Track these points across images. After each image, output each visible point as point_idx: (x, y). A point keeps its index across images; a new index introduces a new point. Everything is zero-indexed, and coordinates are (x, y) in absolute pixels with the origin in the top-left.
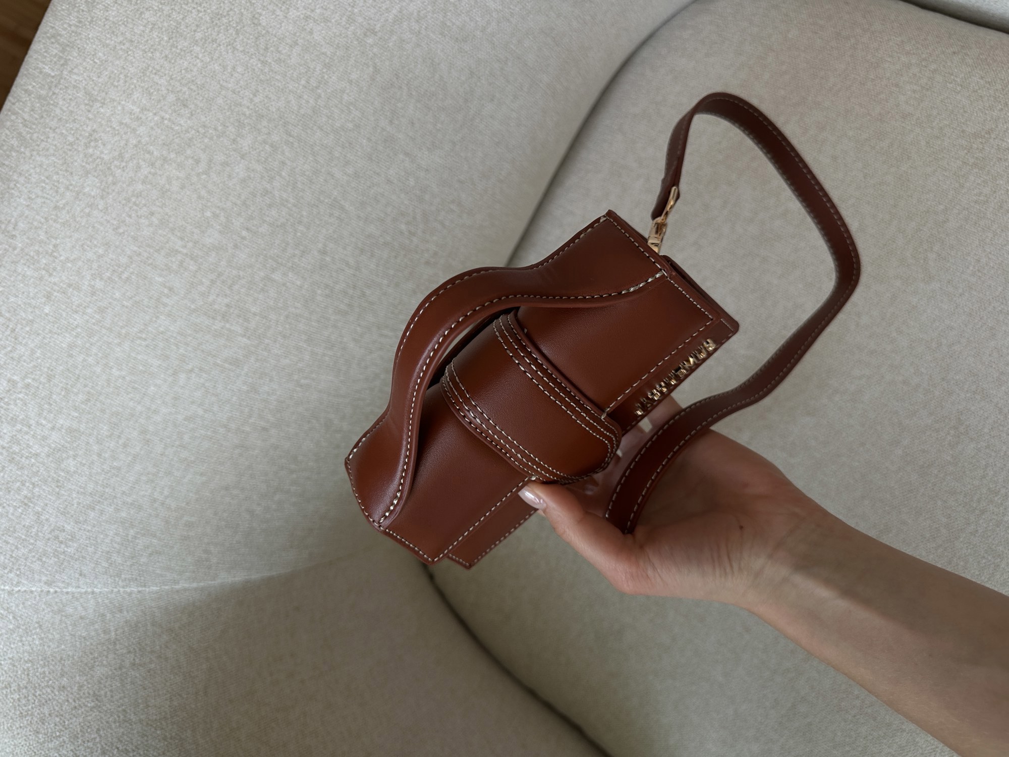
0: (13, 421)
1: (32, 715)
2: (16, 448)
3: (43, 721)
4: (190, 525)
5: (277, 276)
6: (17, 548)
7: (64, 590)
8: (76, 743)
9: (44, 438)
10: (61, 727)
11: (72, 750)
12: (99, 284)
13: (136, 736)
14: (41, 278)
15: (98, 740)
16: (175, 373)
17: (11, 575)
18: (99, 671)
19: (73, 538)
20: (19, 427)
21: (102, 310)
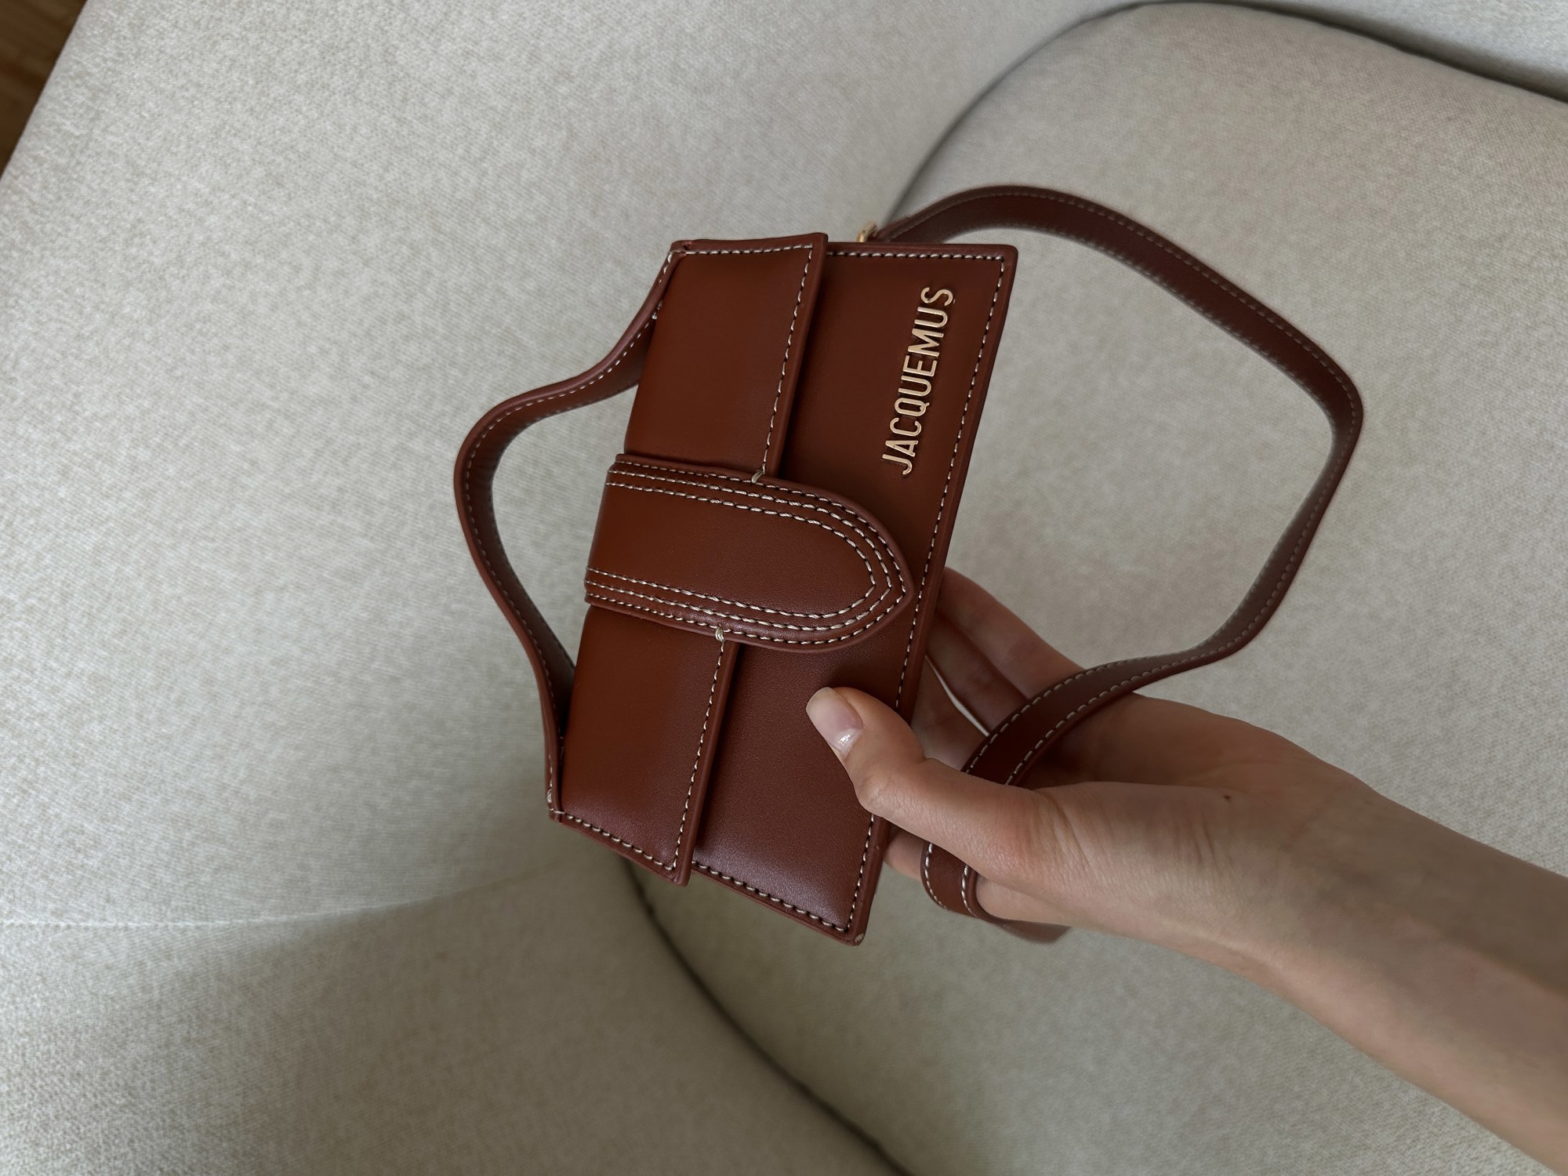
1: (29, 1117)
3: (45, 1126)
9: (55, 690)
10: (73, 1136)
12: (143, 455)
14: (54, 445)
16: (258, 592)
18: (134, 1051)
19: (97, 843)
21: (147, 495)
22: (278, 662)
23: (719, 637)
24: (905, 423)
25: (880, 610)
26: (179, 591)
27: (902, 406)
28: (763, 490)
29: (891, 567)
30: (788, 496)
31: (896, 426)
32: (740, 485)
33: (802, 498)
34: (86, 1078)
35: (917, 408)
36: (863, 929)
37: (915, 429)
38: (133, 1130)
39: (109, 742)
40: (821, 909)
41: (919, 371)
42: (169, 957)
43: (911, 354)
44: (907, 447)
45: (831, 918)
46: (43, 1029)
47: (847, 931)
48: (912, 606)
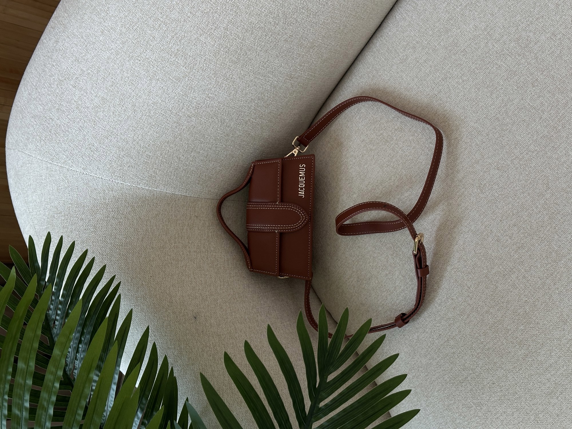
0: (81, 89)
1: (68, 228)
2: (80, 103)
3: (71, 232)
4: (148, 157)
5: (202, 38)
6: (74, 149)
7: (90, 174)
8: (83, 245)
9: (92, 100)
10: (78, 237)
11: (81, 248)
12: (124, 30)
13: (108, 249)
14: (101, 23)
15: (92, 246)
16: (151, 80)
17: (70, 162)
18: (99, 216)
19: (97, 150)
20: (83, 92)
21: (123, 43)
22: (154, 103)
24: (302, 189)
26: (128, 75)
27: (300, 186)
34: (84, 220)
35: (303, 186)
38: (94, 239)
39: (104, 119)
41: (302, 179)
42: (112, 191)
43: (300, 176)
44: (302, 193)
46: (75, 203)
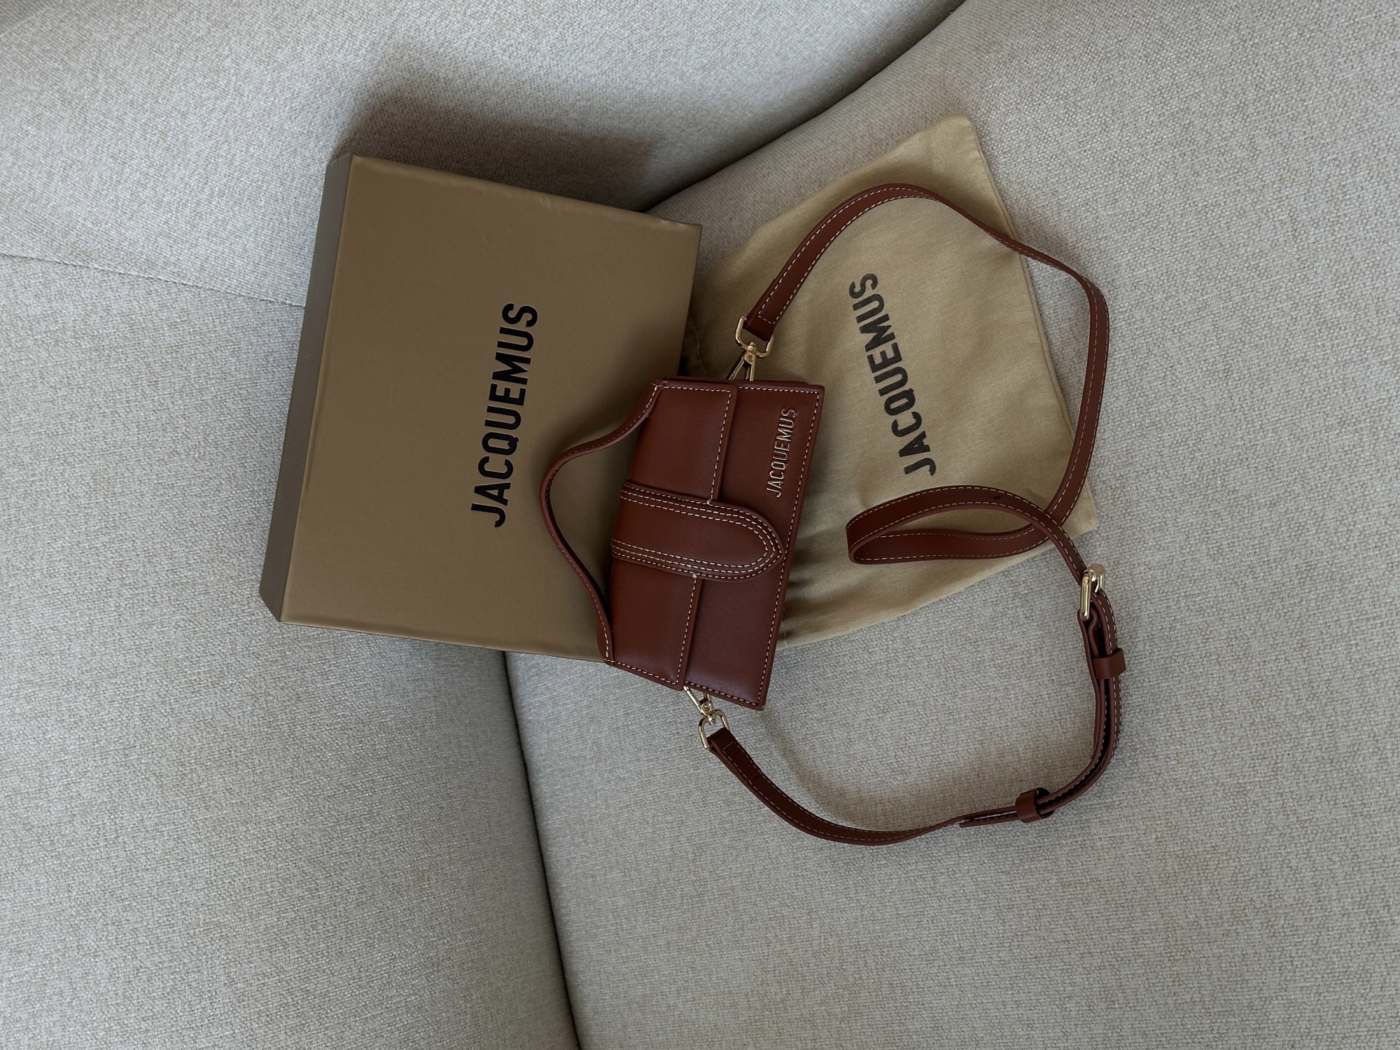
23: (694, 576)
25: (771, 562)
28: (713, 508)
29: (774, 542)
30: (725, 511)
31: (773, 474)
32: (701, 506)
33: (731, 512)
36: (764, 703)
37: (781, 476)
40: (744, 696)
45: (750, 699)
47: (757, 704)
48: (781, 563)
